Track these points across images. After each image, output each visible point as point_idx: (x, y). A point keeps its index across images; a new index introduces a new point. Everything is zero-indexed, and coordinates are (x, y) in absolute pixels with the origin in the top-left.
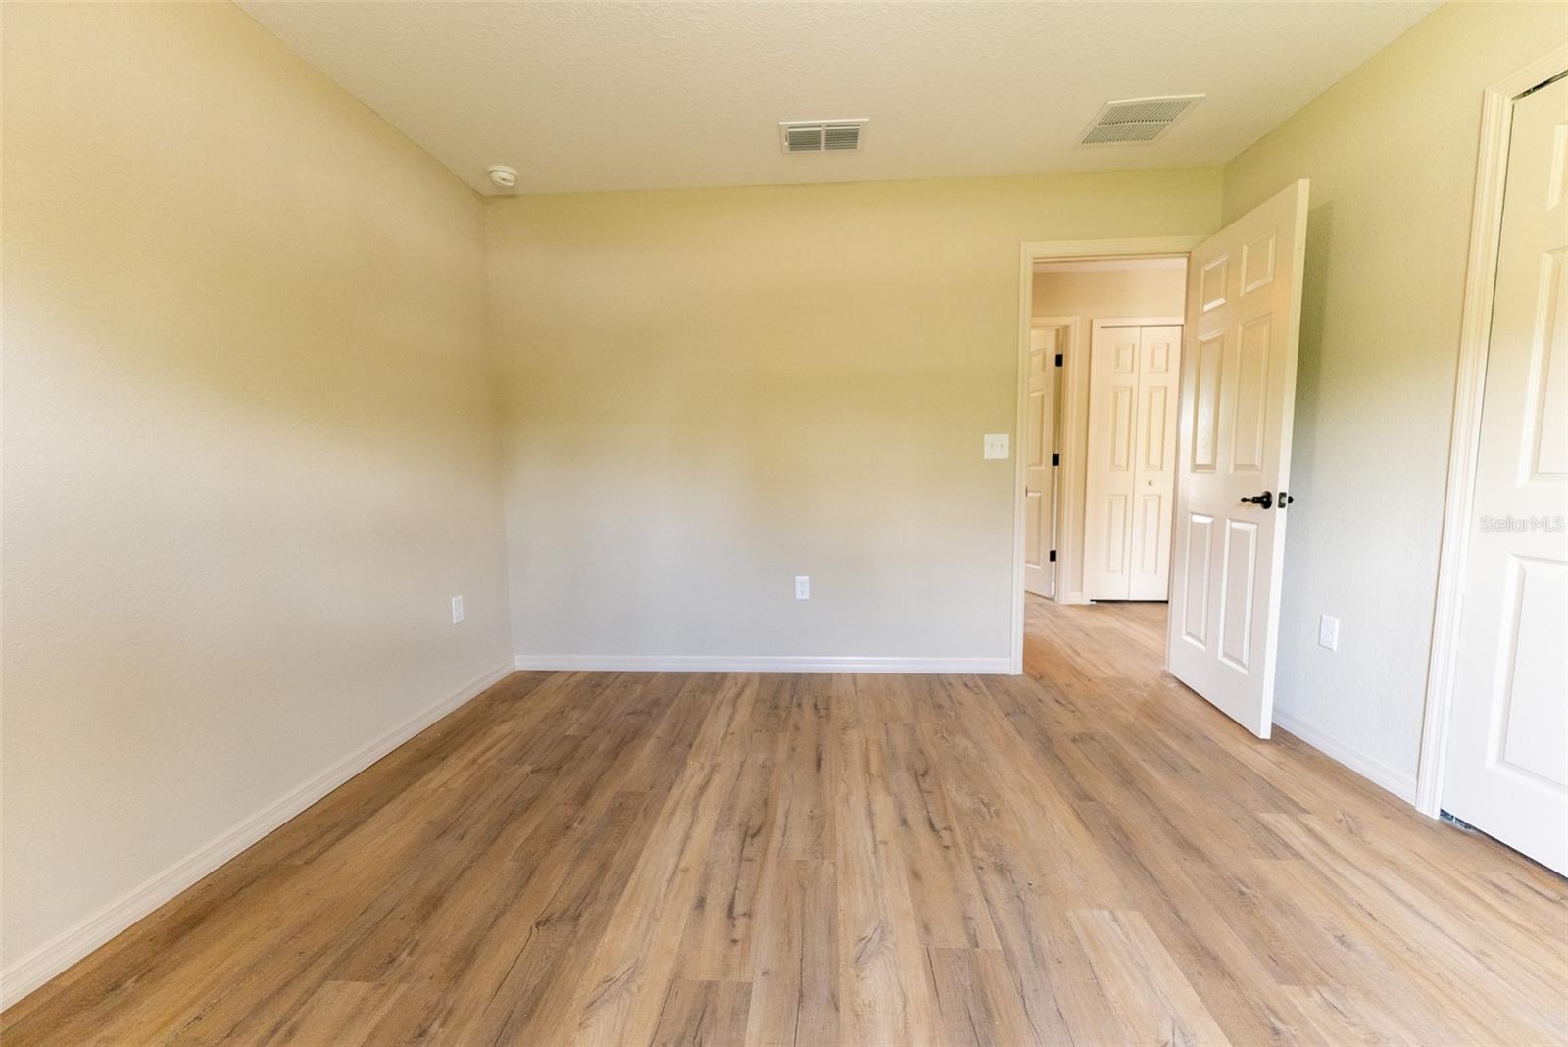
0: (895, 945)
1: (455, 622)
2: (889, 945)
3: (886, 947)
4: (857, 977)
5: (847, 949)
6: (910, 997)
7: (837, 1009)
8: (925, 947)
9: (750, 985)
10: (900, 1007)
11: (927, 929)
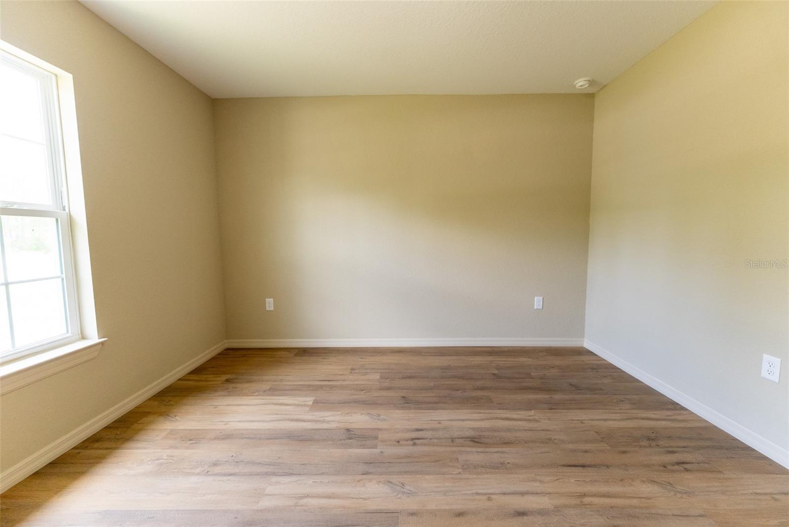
0: (399, 498)
1: (535, 308)
2: (399, 496)
3: (398, 494)
4: (380, 482)
5: (395, 479)
6: (367, 501)
7: (363, 474)
8: (399, 511)
9: (376, 448)
10: (362, 497)
11: (413, 514)
